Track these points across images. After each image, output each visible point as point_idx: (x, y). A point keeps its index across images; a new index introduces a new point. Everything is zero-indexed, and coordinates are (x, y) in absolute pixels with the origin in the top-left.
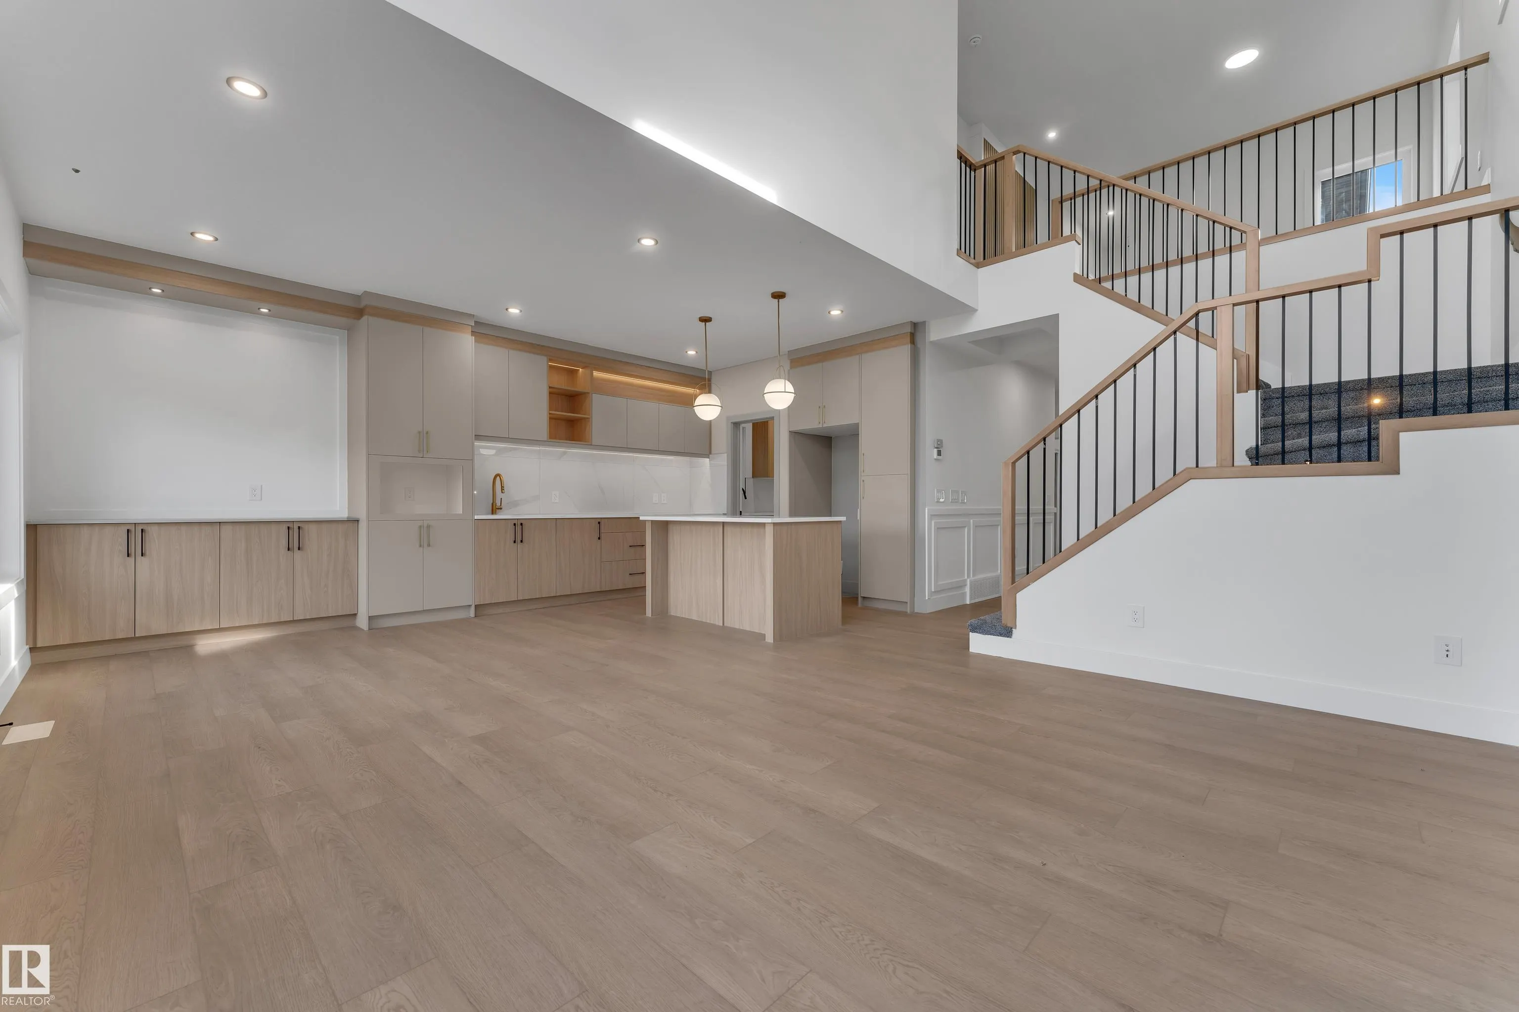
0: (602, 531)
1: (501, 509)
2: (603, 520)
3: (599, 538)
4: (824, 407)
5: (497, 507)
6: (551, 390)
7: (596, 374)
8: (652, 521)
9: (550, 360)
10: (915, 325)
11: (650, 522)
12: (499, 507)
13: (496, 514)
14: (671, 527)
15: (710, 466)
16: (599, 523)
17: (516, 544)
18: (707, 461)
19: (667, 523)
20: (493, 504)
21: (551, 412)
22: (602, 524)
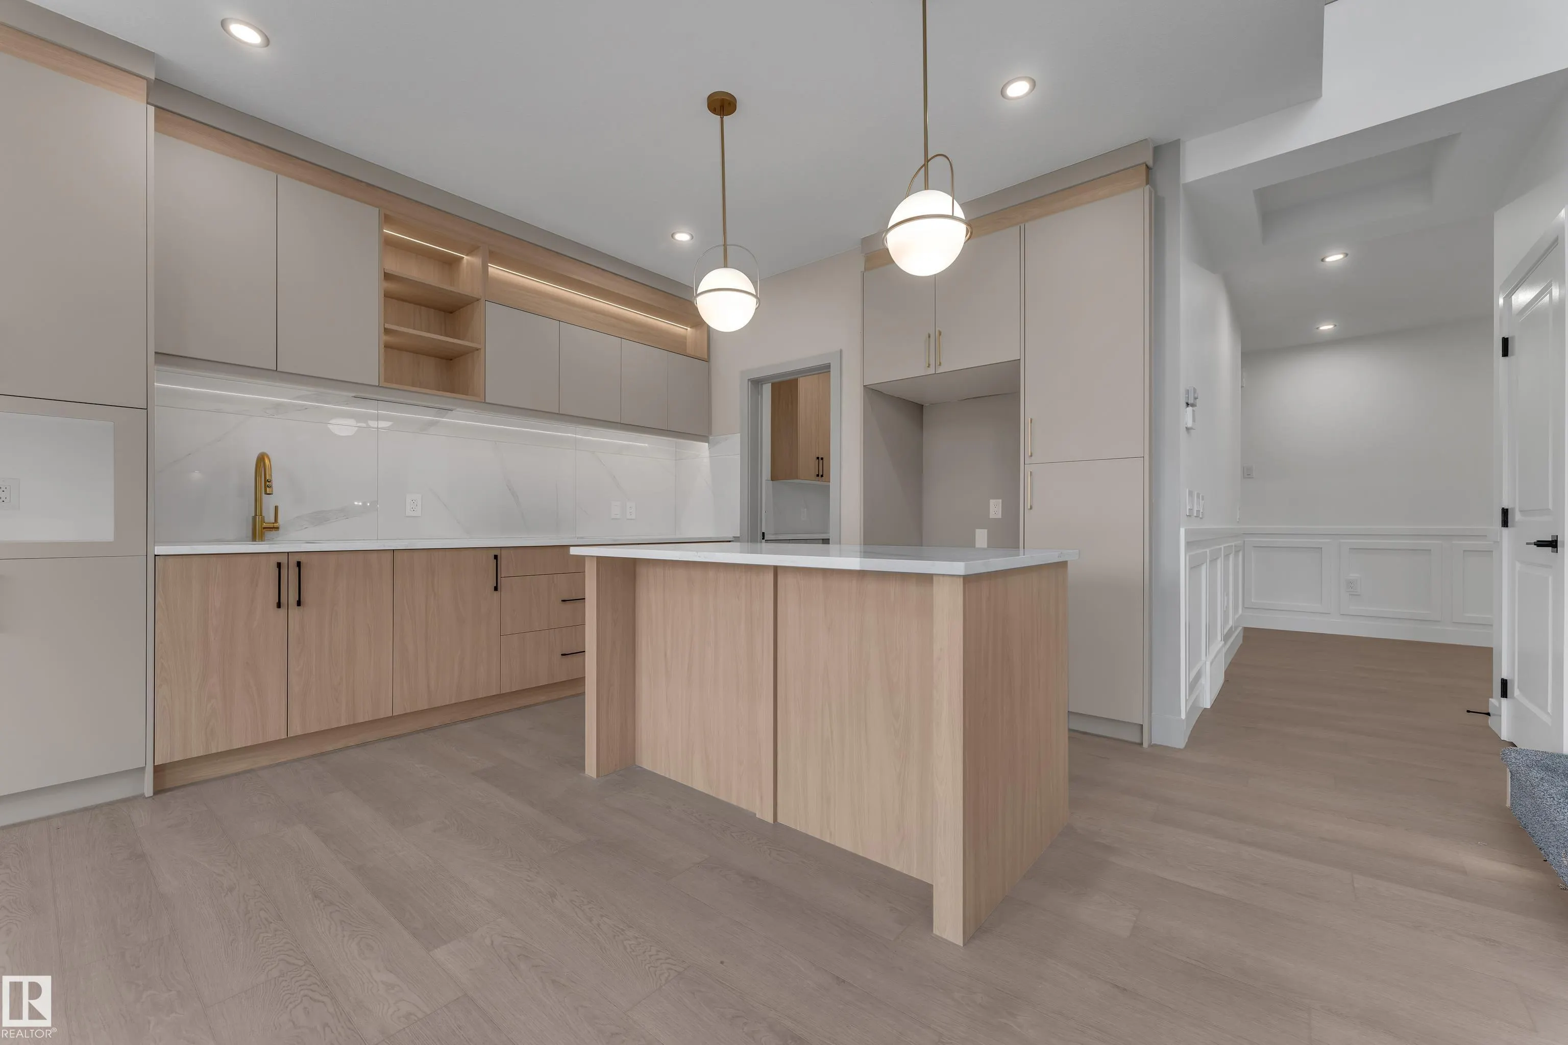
0: (503, 573)
1: (277, 528)
2: (503, 552)
3: (496, 589)
4: (940, 333)
5: (265, 525)
6: (392, 286)
7: (495, 270)
8: (600, 560)
9: (387, 220)
10: (1158, 150)
11: (595, 559)
12: (271, 526)
13: (262, 539)
14: (642, 571)
15: (710, 457)
16: (496, 557)
17: (282, 611)
18: (703, 448)
19: (633, 564)
20: (254, 518)
21: (387, 326)
22: (503, 563)
